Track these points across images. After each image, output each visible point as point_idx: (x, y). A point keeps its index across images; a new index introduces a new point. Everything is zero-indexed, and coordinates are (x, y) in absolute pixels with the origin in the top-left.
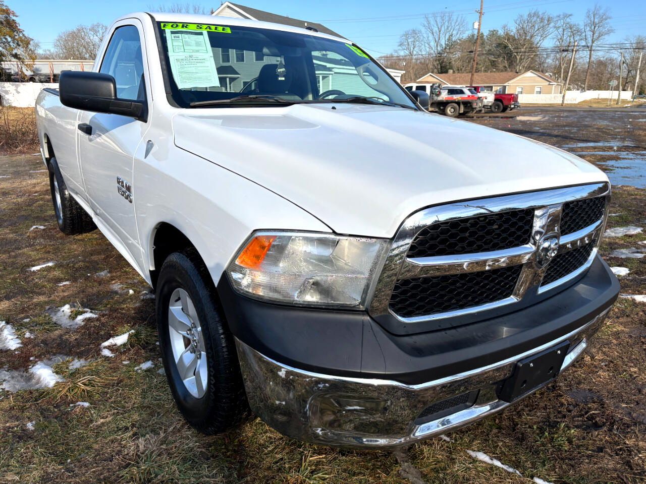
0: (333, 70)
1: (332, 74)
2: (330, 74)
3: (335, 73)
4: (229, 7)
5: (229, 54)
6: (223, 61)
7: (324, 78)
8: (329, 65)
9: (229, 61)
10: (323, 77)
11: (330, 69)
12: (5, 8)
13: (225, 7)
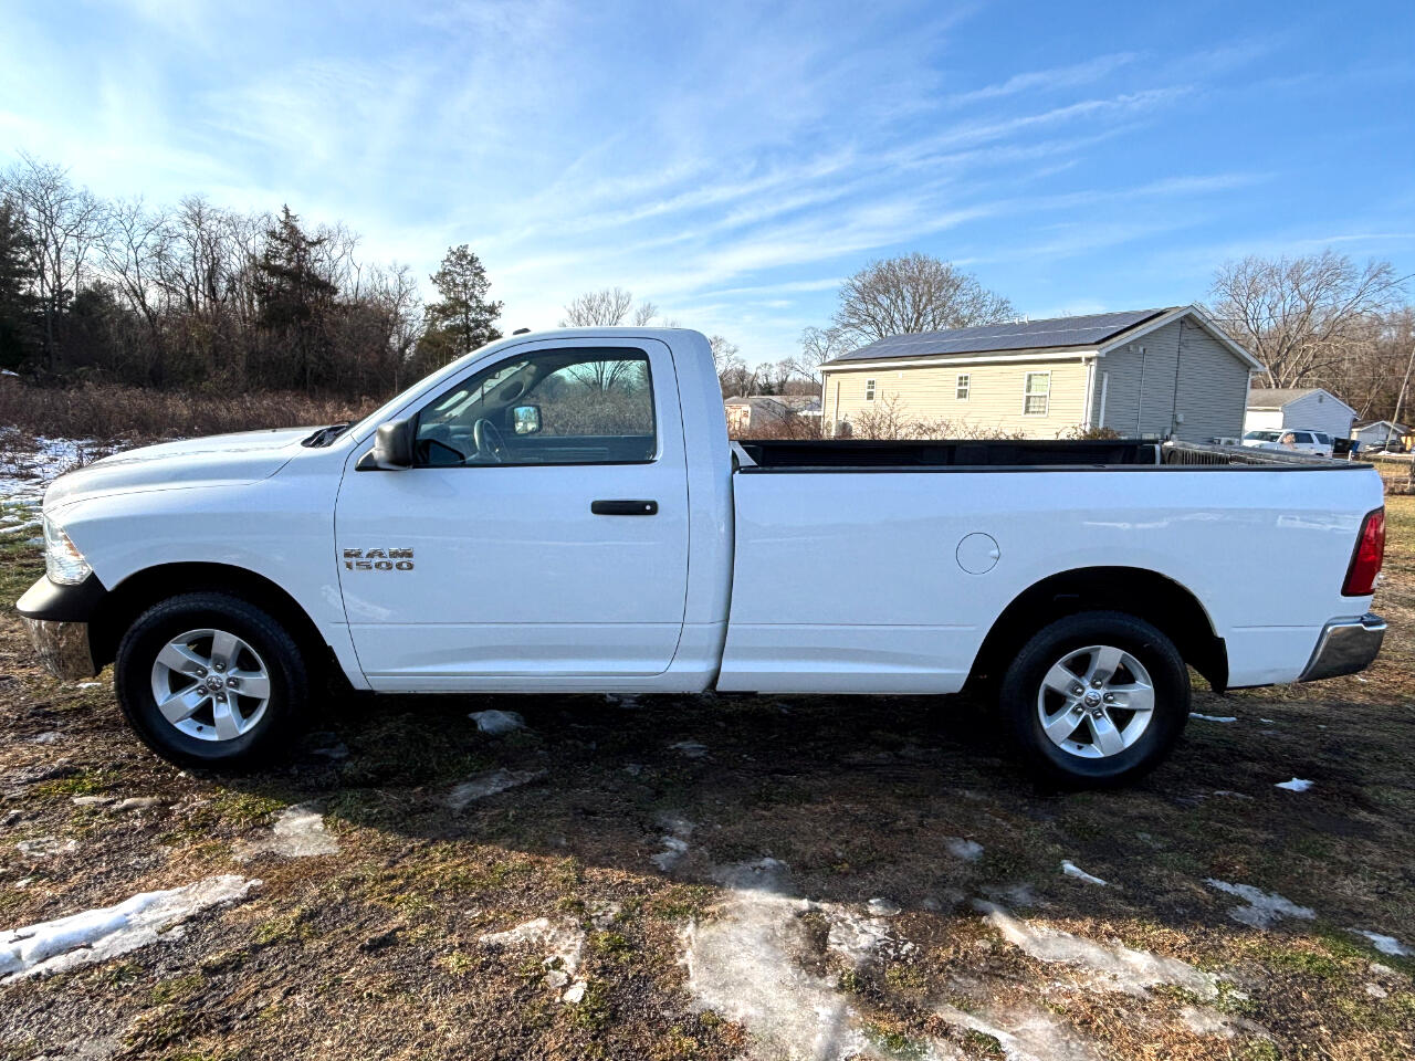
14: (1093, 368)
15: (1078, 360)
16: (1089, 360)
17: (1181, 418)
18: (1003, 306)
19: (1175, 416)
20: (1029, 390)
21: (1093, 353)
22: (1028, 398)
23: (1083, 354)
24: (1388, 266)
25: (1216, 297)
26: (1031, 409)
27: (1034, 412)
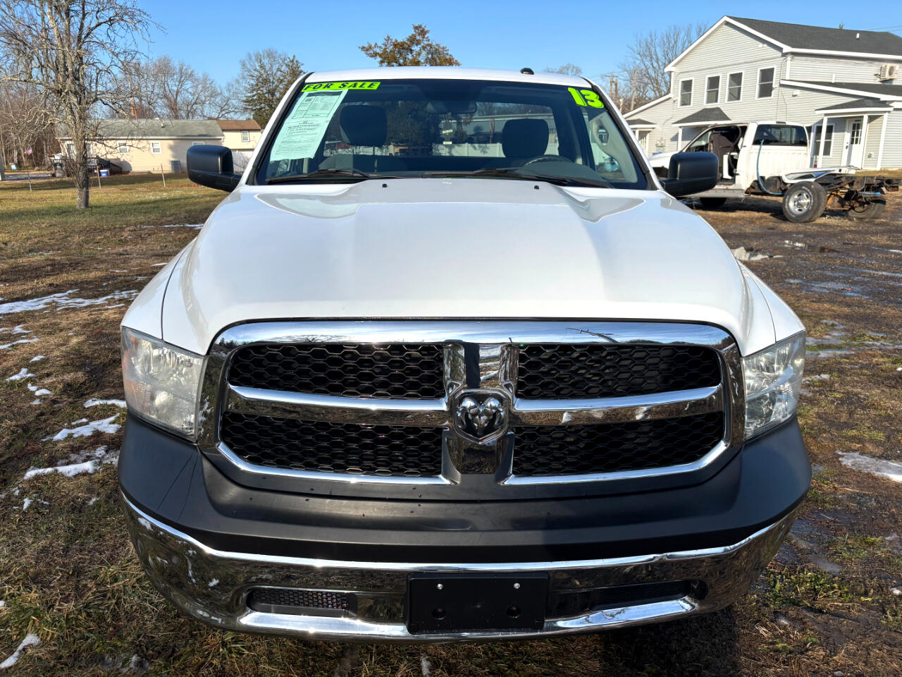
0: (891, 105)
1: (889, 112)
2: (885, 112)
3: (895, 109)
4: (727, 23)
5: (718, 91)
6: (709, 101)
7: (871, 119)
8: (883, 97)
9: (716, 101)
10: (869, 117)
11: (885, 104)
12: (448, 57)
13: (722, 24)
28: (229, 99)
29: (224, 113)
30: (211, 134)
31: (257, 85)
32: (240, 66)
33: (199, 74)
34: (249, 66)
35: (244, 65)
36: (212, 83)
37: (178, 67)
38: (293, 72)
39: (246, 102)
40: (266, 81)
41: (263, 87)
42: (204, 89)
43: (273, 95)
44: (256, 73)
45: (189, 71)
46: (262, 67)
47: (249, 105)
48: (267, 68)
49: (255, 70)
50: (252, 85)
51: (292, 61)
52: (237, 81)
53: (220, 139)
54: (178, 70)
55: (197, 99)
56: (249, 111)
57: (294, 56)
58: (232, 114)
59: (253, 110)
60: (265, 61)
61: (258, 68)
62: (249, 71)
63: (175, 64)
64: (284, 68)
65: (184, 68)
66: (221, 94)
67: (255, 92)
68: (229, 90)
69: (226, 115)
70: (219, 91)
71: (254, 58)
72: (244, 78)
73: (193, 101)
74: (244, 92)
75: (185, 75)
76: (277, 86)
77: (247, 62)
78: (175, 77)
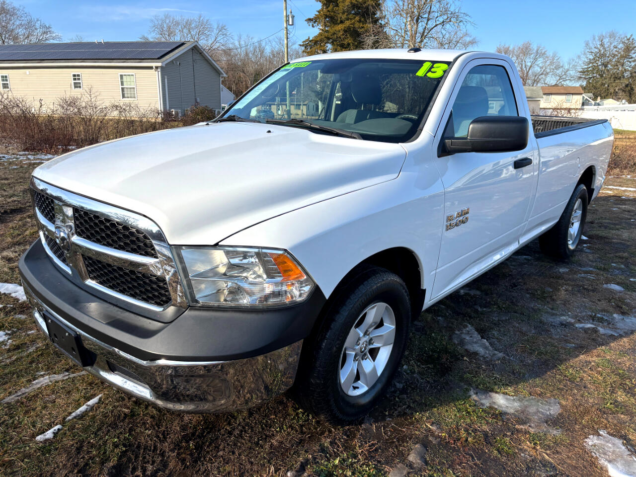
14: (159, 72)
15: (151, 68)
16: (157, 68)
17: (198, 101)
18: (47, 30)
19: (196, 100)
20: (122, 84)
21: (159, 64)
22: (123, 89)
23: (154, 65)
24: (225, 26)
25: (153, 35)
26: (126, 96)
27: (128, 97)
28: (568, 70)
29: (561, 81)
30: (534, 96)
31: (594, 59)
32: (584, 45)
33: (550, 53)
34: (591, 45)
35: (587, 44)
36: (558, 59)
37: (535, 49)
38: (627, 48)
39: (581, 72)
40: (603, 55)
41: (598, 61)
42: (552, 63)
43: (606, 66)
44: (597, 50)
45: (543, 52)
46: (602, 45)
47: (583, 75)
48: (606, 46)
49: (595, 48)
50: (590, 59)
51: (629, 39)
52: (579, 57)
53: (539, 100)
54: (534, 51)
55: (544, 71)
56: (582, 79)
57: (632, 35)
58: (568, 82)
59: (585, 78)
60: (606, 41)
61: (599, 46)
62: (591, 48)
63: (534, 47)
64: (621, 46)
65: (540, 49)
66: (562, 67)
67: (591, 65)
68: (569, 64)
69: (563, 82)
70: (561, 65)
71: (597, 38)
72: (585, 54)
73: (540, 73)
74: (583, 65)
75: (540, 54)
76: (611, 60)
77: (590, 42)
78: (532, 56)
